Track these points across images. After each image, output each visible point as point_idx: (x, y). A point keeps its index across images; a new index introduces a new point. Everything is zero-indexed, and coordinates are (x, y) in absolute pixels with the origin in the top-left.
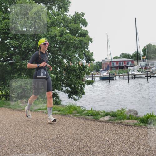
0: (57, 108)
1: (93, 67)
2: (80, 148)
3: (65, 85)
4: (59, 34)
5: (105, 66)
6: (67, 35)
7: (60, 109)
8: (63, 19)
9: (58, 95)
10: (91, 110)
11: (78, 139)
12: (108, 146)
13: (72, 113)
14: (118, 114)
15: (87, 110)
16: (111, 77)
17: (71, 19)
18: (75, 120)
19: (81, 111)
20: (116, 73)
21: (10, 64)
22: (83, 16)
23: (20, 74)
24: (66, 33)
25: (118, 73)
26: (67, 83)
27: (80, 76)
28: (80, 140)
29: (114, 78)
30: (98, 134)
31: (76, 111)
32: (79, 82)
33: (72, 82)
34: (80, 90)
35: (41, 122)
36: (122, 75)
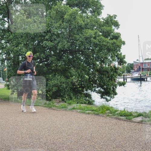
0: (90, 108)
1: (125, 68)
2: (114, 148)
3: (97, 85)
5: (136, 67)
7: (93, 109)
8: (96, 22)
9: (91, 95)
10: (123, 110)
12: (141, 146)
13: (105, 113)
14: (150, 115)
15: (119, 110)
16: (143, 79)
18: (108, 120)
19: (114, 111)
20: (148, 75)
21: (46, 65)
22: (115, 18)
23: (55, 75)
24: (99, 36)
25: (150, 75)
26: (99, 83)
28: (114, 139)
29: (146, 80)
30: (131, 135)
31: (109, 111)
32: (111, 84)
33: (104, 83)
34: (113, 91)
35: (76, 121)
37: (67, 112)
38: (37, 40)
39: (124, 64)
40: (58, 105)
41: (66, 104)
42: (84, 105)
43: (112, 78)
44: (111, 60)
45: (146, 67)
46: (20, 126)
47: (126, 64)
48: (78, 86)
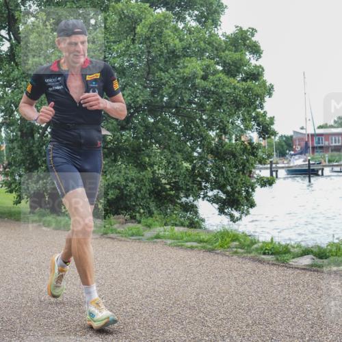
0: (194, 235)
1: (273, 146)
2: (248, 325)
3: (211, 185)
4: (202, 73)
5: (299, 145)
6: (218, 76)
7: (202, 237)
8: (209, 44)
9: (196, 207)
10: (270, 240)
11: (243, 305)
13: (229, 247)
14: (331, 251)
16: (313, 170)
17: (226, 42)
18: (235, 262)
19: (248, 243)
20: (325, 161)
22: (253, 35)
23: (115, 160)
24: (216, 72)
25: (329, 161)
26: (215, 180)
27: (245, 165)
28: (247, 307)
29: (320, 173)
30: (287, 296)
31: (237, 243)
32: (242, 180)
33: (226, 179)
34: (245, 197)
35: (162, 266)
36: (337, 166)
37: (142, 245)
39: (273, 137)
40: (123, 228)
41: (139, 225)
42: (182, 229)
43: (243, 167)
44: (242, 126)
45: (321, 145)
46: (36, 275)
47: (277, 138)
48: (168, 187)
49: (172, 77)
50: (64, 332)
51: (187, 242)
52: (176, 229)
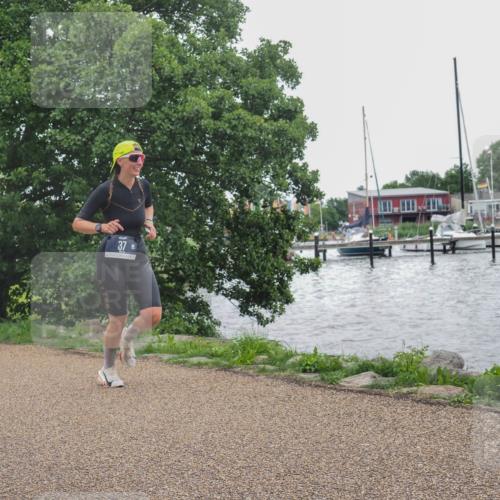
0: (203, 346)
1: (319, 214)
2: (278, 476)
3: (228, 273)
5: (357, 212)
6: (236, 112)
7: (214, 349)
8: (222, 63)
9: (208, 305)
10: (312, 352)
11: (272, 446)
12: (368, 468)
13: (253, 363)
14: (399, 365)
15: (299, 351)
16: (377, 249)
17: (247, 63)
18: (262, 384)
19: (280, 356)
20: (394, 236)
21: (55, 205)
22: (286, 52)
23: (86, 239)
24: (233, 107)
25: (400, 236)
26: (234, 265)
27: (277, 244)
28: (279, 448)
29: (387, 252)
30: (336, 431)
31: (265, 357)
32: (272, 265)
33: (250, 263)
34: (279, 289)
35: (155, 392)
36: (411, 242)
38: (22, 122)
42: (185, 338)
43: (274, 246)
44: (273, 186)
45: (388, 212)
47: (324, 202)
48: (165, 276)
49: (168, 117)
50: (6, 495)
51: (192, 356)
52: (177, 338)
